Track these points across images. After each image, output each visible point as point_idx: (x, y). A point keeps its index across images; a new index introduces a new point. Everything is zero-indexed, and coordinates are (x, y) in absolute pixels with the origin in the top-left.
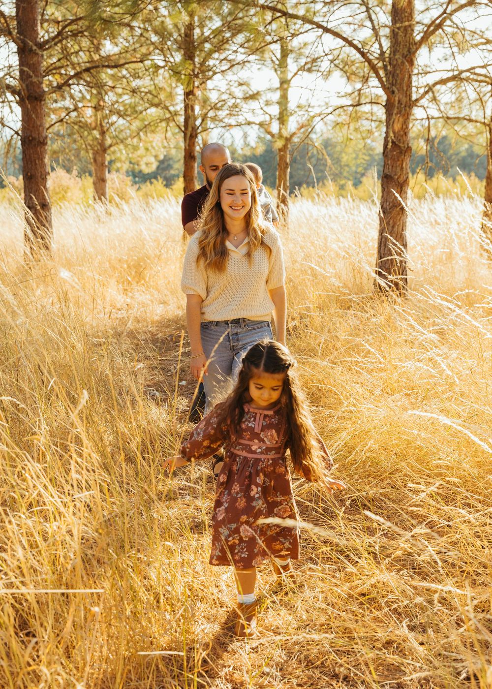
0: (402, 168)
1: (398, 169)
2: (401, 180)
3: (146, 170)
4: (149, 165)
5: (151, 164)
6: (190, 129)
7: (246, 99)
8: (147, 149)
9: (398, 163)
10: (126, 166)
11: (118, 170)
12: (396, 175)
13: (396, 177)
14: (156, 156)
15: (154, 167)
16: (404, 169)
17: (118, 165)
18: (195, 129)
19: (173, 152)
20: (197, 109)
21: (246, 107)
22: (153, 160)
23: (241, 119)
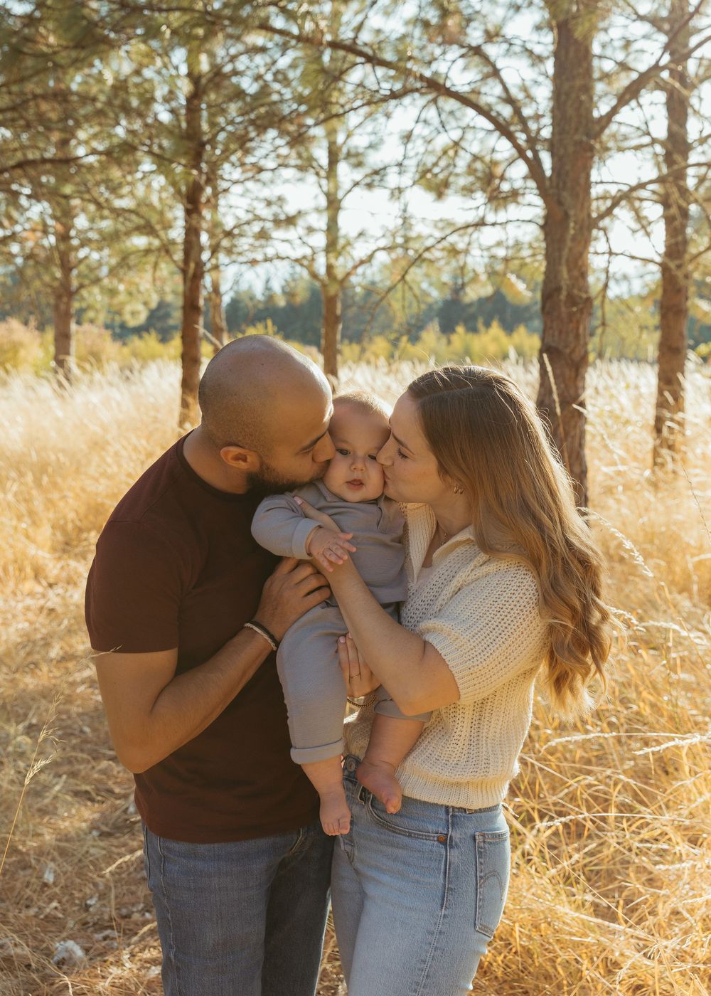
0: (577, 336)
1: (571, 337)
2: (576, 356)
3: (132, 323)
4: (136, 314)
5: (138, 313)
6: (192, 265)
7: (277, 222)
8: (130, 294)
9: (571, 326)
10: (102, 318)
11: (92, 321)
12: (566, 347)
13: (568, 351)
14: (145, 304)
15: (142, 318)
16: (582, 337)
17: (91, 314)
18: (200, 265)
19: (170, 298)
20: (204, 238)
21: (278, 234)
22: (140, 307)
23: (270, 252)
